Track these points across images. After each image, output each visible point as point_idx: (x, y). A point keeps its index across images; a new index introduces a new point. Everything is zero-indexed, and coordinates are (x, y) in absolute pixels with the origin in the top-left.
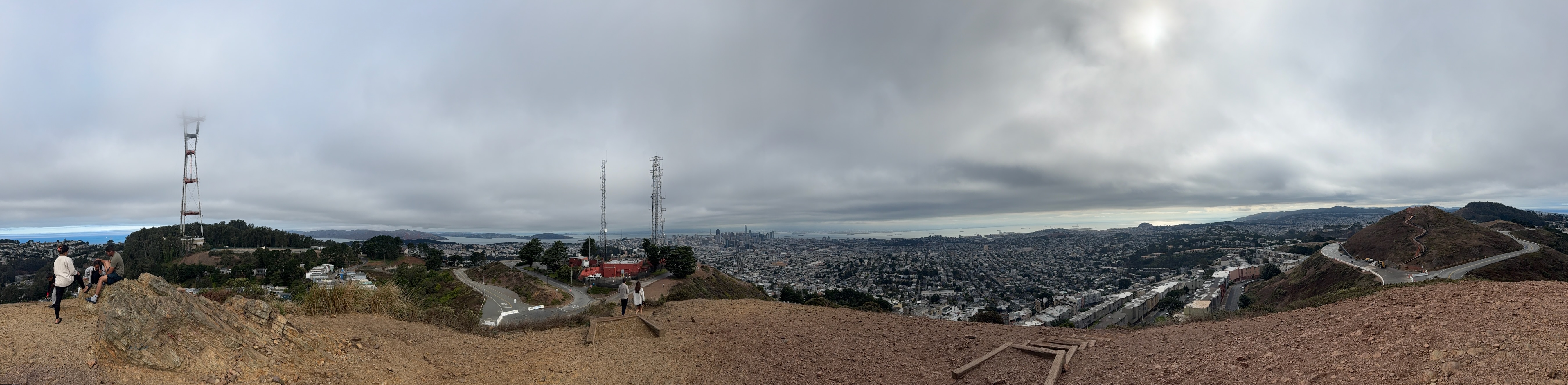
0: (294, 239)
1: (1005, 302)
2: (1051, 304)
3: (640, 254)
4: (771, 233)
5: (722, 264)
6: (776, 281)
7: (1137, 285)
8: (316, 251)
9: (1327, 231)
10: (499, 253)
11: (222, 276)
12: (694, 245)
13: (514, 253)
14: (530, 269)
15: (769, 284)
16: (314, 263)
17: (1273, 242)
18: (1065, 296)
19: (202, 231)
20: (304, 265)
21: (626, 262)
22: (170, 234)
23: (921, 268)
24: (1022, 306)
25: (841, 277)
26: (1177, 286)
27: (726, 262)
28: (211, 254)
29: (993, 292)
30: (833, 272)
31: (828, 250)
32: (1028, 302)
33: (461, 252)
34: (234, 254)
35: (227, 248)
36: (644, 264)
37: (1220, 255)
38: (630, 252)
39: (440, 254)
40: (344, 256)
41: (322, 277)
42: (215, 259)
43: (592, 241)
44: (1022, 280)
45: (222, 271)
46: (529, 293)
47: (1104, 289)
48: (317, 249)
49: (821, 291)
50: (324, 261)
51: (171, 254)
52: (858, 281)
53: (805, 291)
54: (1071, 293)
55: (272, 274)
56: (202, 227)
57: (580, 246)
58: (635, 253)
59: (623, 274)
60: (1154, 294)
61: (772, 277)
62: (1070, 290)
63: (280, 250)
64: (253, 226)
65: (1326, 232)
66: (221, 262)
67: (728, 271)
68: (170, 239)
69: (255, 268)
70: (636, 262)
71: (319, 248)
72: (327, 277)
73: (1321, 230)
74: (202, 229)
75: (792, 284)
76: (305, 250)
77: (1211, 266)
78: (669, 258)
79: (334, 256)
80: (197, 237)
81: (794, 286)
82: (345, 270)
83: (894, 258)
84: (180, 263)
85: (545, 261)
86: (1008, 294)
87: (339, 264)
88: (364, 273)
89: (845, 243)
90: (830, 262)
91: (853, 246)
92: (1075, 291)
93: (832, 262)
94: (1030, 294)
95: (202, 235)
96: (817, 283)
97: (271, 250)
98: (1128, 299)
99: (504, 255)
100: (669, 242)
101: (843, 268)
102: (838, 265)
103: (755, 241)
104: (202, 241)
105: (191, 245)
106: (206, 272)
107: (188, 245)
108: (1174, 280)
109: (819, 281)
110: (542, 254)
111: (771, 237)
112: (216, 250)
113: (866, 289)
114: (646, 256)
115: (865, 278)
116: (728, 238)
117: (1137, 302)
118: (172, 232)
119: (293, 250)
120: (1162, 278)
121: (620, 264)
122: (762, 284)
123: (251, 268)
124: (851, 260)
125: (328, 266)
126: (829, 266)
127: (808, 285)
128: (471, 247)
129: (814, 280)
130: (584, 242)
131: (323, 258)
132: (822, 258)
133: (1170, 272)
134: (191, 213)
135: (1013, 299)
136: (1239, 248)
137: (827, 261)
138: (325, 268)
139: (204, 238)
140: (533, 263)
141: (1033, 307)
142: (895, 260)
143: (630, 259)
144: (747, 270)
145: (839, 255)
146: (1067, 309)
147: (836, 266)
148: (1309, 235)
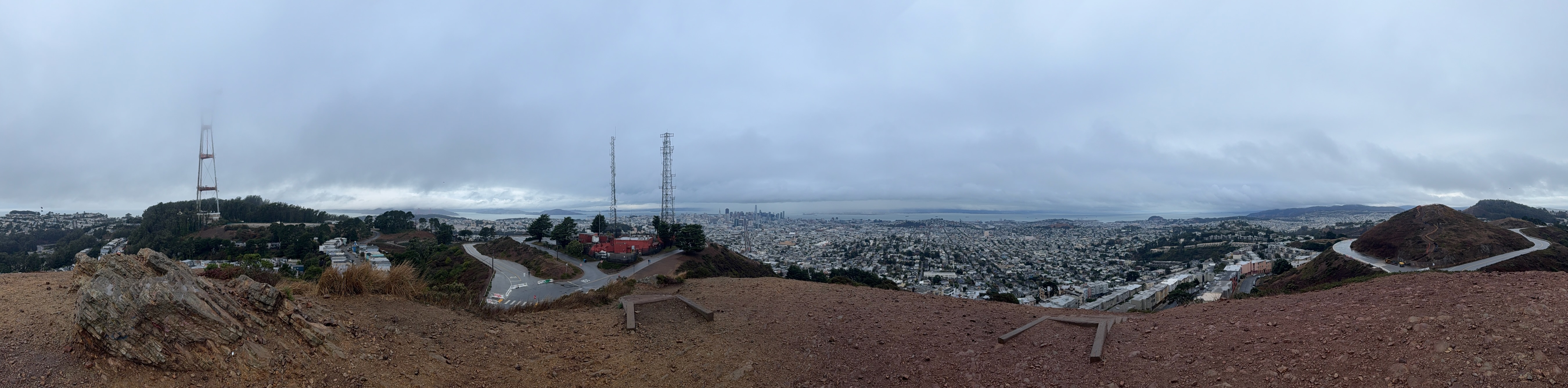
0: (308, 215)
1: (1007, 288)
2: (1056, 293)
3: (649, 231)
4: (781, 213)
5: (729, 242)
6: (783, 259)
7: (1145, 278)
8: (329, 225)
9: (1340, 228)
10: (508, 228)
11: (238, 249)
12: (702, 224)
13: (523, 228)
14: (539, 244)
15: (775, 263)
16: (328, 237)
17: (1285, 238)
18: (1071, 286)
19: (218, 206)
20: (317, 238)
21: (636, 239)
22: (186, 209)
23: (923, 250)
24: (1025, 293)
25: (848, 257)
26: (1187, 279)
27: (734, 240)
28: (227, 229)
29: (995, 277)
30: (839, 252)
31: (836, 231)
32: (1032, 290)
33: (471, 227)
34: (249, 228)
35: (242, 223)
36: (653, 241)
37: (1233, 249)
38: (639, 228)
39: (450, 228)
40: (358, 230)
41: (335, 249)
42: (231, 234)
43: (602, 217)
44: (1024, 267)
45: (237, 244)
46: (539, 267)
47: (1111, 281)
48: (331, 223)
49: (827, 270)
50: (337, 235)
51: (188, 228)
52: (863, 261)
53: (812, 270)
54: (1077, 284)
55: (285, 248)
56: (218, 202)
57: (589, 222)
58: (644, 229)
59: (633, 250)
60: (1163, 286)
61: (779, 256)
62: (1075, 281)
63: (294, 224)
64: (268, 202)
65: (1338, 230)
66: (236, 236)
67: (735, 249)
68: (186, 213)
69: (270, 242)
70: (647, 238)
71: (333, 223)
72: (340, 250)
73: (1333, 227)
74: (218, 204)
75: (799, 263)
76: (319, 225)
77: (1223, 260)
78: (679, 236)
79: (346, 230)
80: (213, 212)
81: (801, 264)
82: (358, 244)
83: (897, 239)
84: (197, 237)
85: (554, 236)
86: (1010, 280)
87: (352, 237)
88: (376, 246)
89: (852, 224)
90: (837, 242)
91: (860, 227)
92: (1080, 282)
93: (839, 242)
94: (1033, 282)
95: (218, 211)
96: (823, 262)
97: (285, 224)
98: (1136, 291)
99: (513, 230)
100: (677, 220)
101: (850, 248)
102: (845, 245)
103: (765, 221)
104: (218, 215)
105: (207, 219)
106: (221, 245)
107: (204, 220)
108: (1184, 273)
109: (825, 260)
110: (552, 230)
111: (781, 218)
112: (231, 225)
113: (871, 269)
114: (656, 233)
115: (871, 258)
116: (737, 218)
117: (1146, 294)
118: (189, 206)
119: (307, 224)
120: (1172, 271)
121: (630, 240)
122: (769, 263)
123: (265, 242)
124: (857, 241)
125: (341, 239)
126: (836, 246)
127: (815, 264)
128: (481, 222)
129: (821, 259)
130: (594, 218)
131: (336, 232)
132: (829, 238)
133: (1180, 265)
134: (207, 189)
135: (1016, 286)
136: (1252, 242)
137: (834, 241)
138: (338, 242)
139: (220, 213)
140: (543, 238)
141: (1037, 295)
142: (899, 241)
143: (640, 236)
144: (754, 249)
145: (846, 235)
146: (1073, 299)
147: (843, 246)
148: (1321, 231)
